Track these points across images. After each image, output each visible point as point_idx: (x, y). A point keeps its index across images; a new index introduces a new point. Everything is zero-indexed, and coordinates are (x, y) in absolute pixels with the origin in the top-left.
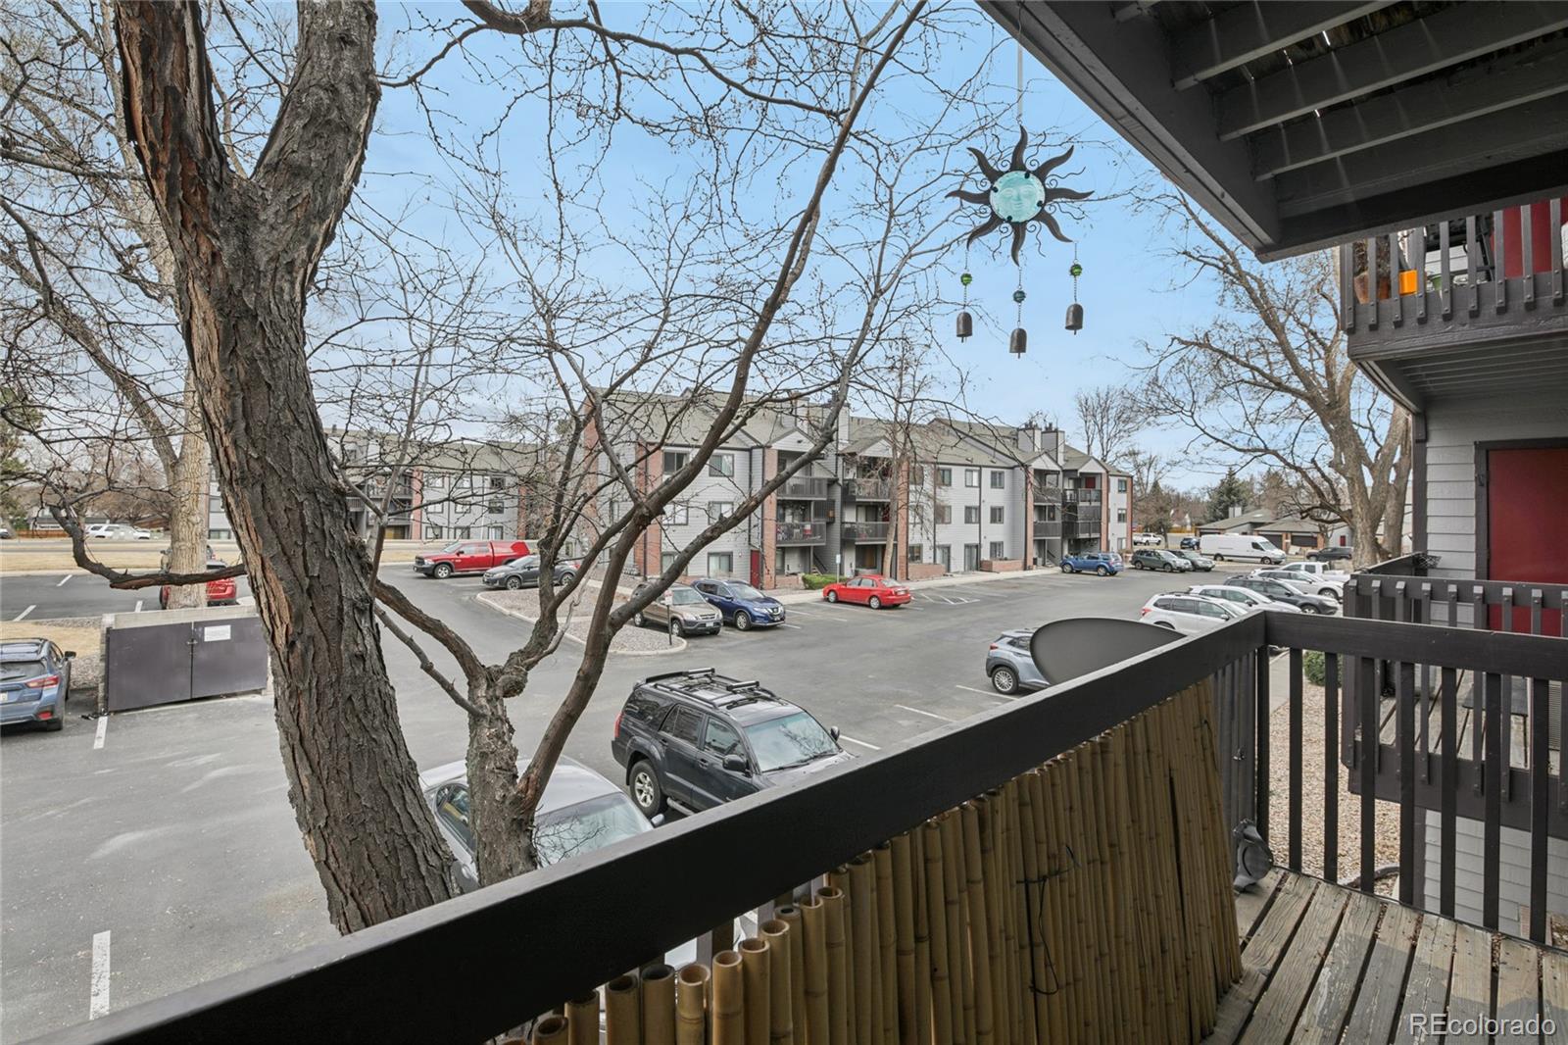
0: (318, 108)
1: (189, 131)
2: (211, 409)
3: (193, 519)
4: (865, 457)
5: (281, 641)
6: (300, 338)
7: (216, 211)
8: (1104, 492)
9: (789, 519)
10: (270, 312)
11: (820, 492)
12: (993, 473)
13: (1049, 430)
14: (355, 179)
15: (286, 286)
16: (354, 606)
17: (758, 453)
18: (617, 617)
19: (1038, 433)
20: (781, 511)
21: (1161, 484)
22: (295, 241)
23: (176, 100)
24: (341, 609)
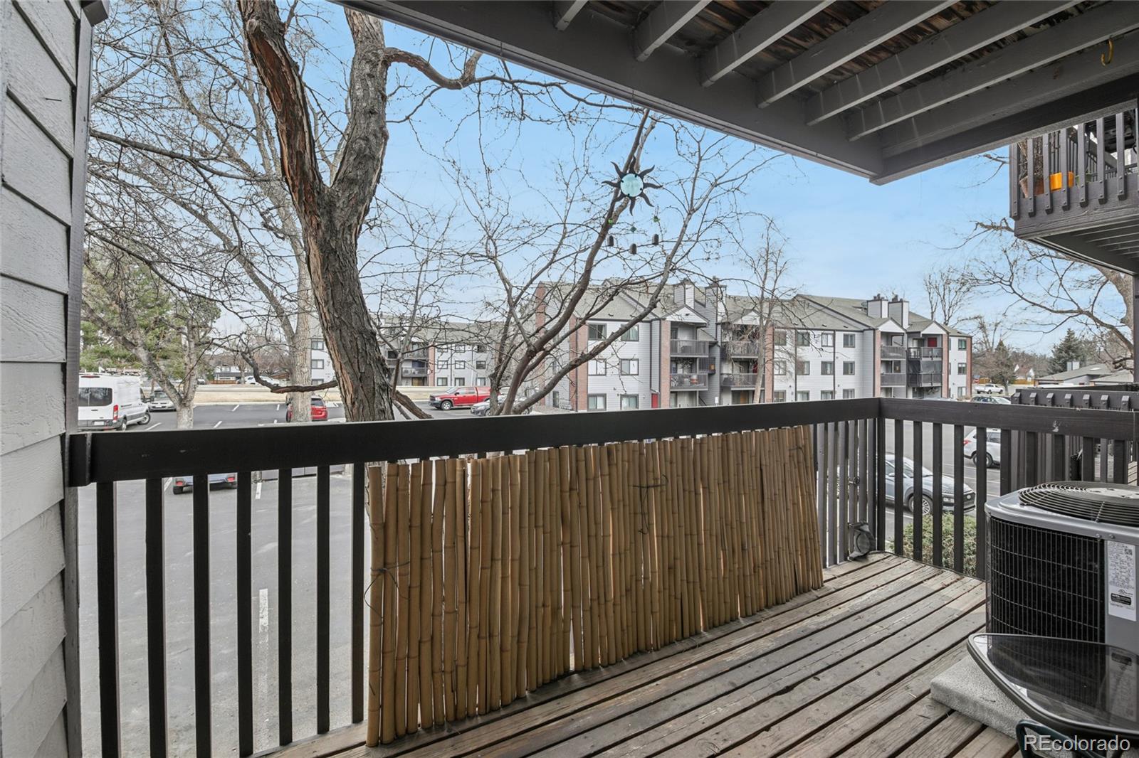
0: (360, 150)
1: (307, 170)
2: (318, 296)
3: (304, 370)
4: (738, 325)
5: (349, 402)
6: (355, 262)
7: (318, 204)
8: (945, 349)
9: (680, 371)
10: (342, 250)
11: (704, 352)
12: (846, 336)
13: (895, 300)
14: (378, 181)
15: (348, 237)
16: (380, 387)
17: (656, 324)
18: (517, 408)
19: (885, 304)
20: (674, 365)
21: (1005, 343)
22: (352, 215)
23: (301, 157)
24: (374, 388)
